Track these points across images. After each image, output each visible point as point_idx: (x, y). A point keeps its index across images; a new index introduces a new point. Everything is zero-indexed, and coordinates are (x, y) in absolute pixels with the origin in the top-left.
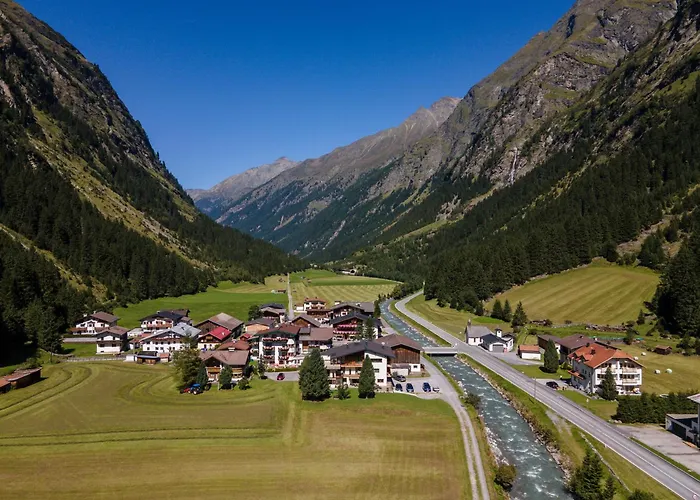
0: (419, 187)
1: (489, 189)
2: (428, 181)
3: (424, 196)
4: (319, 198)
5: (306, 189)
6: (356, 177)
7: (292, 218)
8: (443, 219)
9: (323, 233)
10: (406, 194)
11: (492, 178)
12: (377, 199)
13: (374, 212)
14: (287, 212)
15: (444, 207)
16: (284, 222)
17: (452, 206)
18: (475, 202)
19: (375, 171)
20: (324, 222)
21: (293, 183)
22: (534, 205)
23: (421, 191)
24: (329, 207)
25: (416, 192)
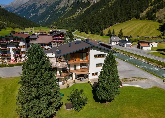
0: (70, 6)
1: (90, 5)
2: (72, 4)
3: (71, 8)
4: (42, 9)
5: (38, 6)
6: (52, 3)
7: (34, 14)
8: (78, 13)
9: (44, 18)
10: (66, 8)
11: (90, 2)
12: (58, 9)
13: (58, 13)
14: (33, 12)
15: (77, 10)
16: (32, 15)
17: (80, 10)
18: (86, 9)
19: (57, 1)
20: (44, 15)
21: (34, 4)
22: (103, 8)
23: (70, 7)
24: (45, 11)
25: (69, 7)
